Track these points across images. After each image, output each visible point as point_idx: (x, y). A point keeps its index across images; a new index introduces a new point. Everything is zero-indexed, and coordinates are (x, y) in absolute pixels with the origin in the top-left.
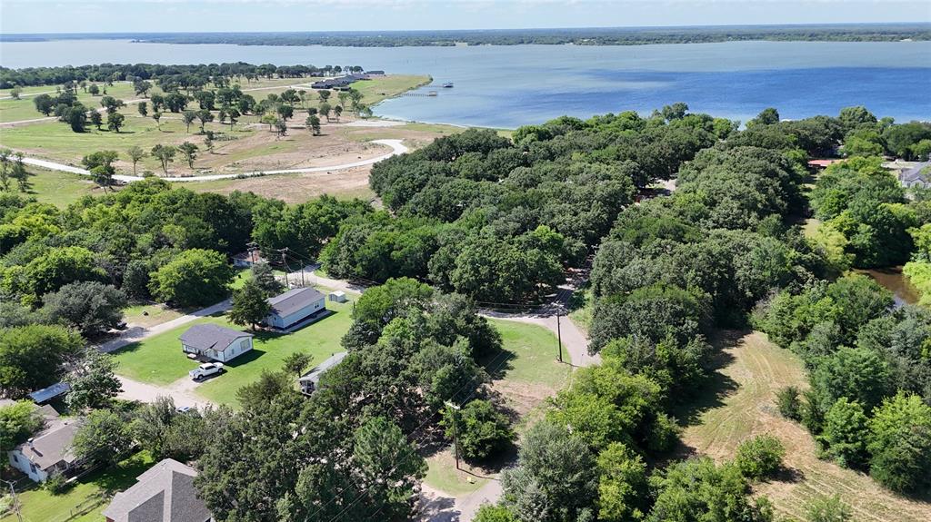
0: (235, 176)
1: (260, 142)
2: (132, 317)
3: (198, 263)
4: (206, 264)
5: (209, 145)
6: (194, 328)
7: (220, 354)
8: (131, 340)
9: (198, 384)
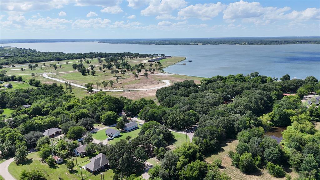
0: (123, 90)
1: (131, 80)
2: (96, 126)
3: (110, 115)
4: (112, 115)
5: (117, 81)
6: (108, 129)
7: (113, 135)
8: (95, 131)
9: (108, 141)
